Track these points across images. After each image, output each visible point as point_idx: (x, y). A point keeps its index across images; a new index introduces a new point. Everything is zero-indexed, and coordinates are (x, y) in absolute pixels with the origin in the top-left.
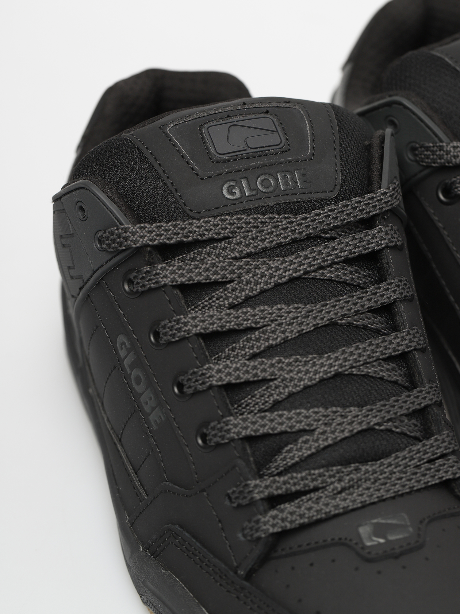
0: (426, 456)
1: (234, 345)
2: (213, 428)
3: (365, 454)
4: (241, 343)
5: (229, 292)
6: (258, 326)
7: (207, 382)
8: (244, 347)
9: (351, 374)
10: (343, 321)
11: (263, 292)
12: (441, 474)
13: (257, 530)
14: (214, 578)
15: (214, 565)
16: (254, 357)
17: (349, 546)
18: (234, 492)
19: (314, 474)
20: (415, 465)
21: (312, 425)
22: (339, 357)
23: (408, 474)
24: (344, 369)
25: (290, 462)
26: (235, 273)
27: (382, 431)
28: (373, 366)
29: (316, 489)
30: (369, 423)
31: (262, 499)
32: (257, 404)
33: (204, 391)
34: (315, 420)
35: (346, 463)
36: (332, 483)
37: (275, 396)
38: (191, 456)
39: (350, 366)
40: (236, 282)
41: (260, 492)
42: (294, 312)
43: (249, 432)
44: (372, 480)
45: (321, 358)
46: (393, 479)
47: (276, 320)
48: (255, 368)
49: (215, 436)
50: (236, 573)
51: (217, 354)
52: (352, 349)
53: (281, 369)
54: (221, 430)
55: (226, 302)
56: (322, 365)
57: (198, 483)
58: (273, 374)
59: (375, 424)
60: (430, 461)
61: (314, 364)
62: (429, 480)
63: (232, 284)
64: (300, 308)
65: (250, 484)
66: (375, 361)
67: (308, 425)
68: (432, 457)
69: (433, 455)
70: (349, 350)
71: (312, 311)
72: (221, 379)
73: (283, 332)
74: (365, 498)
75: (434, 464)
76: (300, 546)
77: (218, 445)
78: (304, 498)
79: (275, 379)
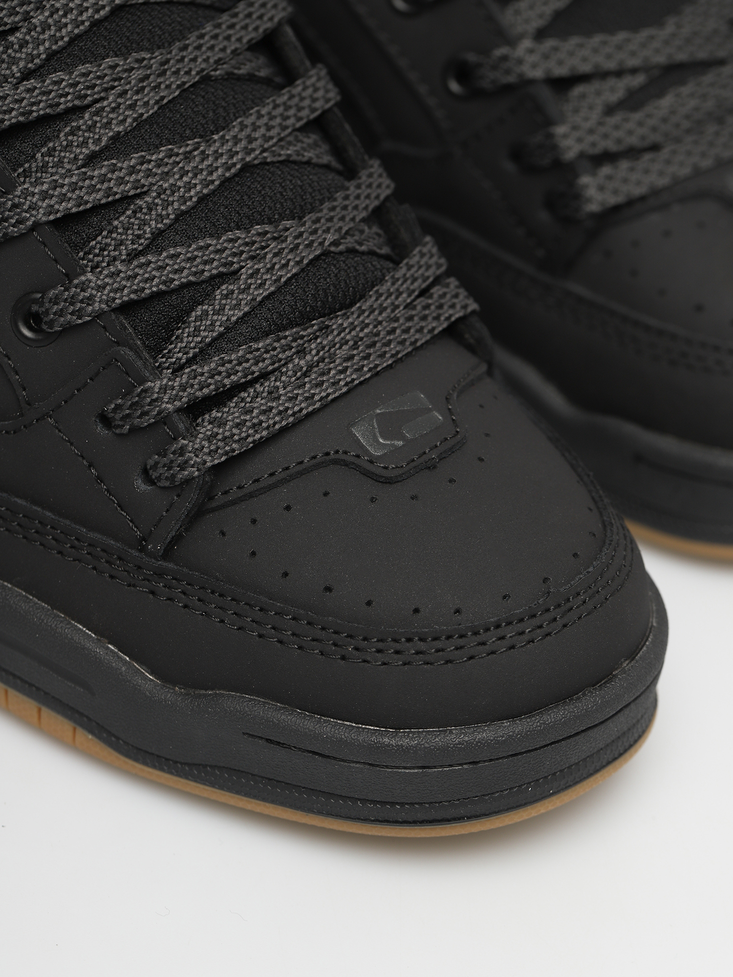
0: (416, 284)
1: (51, 145)
2: (55, 301)
3: (330, 299)
4: (63, 138)
5: (16, 51)
6: (86, 102)
7: (28, 219)
8: (70, 144)
9: (264, 163)
10: (218, 72)
11: (74, 40)
12: (446, 312)
13: (183, 467)
14: (94, 568)
15: (90, 545)
16: (92, 159)
17: (346, 464)
18: (118, 407)
19: (258, 350)
20: (404, 304)
21: (232, 263)
22: (239, 136)
23: (401, 321)
24: (253, 156)
25: (209, 336)
26: (18, 13)
27: (341, 253)
28: (290, 143)
29: (264, 376)
30: (321, 244)
31: (178, 410)
32: (121, 243)
33: (22, 236)
34: (234, 255)
35: (304, 320)
36: (289, 360)
37: (153, 223)
38: (9, 359)
39: (261, 149)
40: (24, 30)
41: (172, 400)
42: (139, 68)
43: (126, 296)
44: (351, 343)
45: (209, 142)
46: (382, 334)
47: (113, 88)
48: (103, 179)
49: (61, 313)
50: (143, 550)
51: (22, 165)
52: (252, 119)
53: (149, 174)
54: (72, 301)
55: (14, 68)
56: (217, 155)
57: (29, 404)
58: (137, 184)
59: (331, 244)
60: (424, 293)
61: (204, 157)
62: (434, 325)
63: (18, 35)
64: (144, 59)
65: (153, 388)
66: (290, 134)
67: (224, 265)
68: (424, 286)
69: (424, 281)
70: (249, 121)
71: (167, 61)
72: (51, 210)
73: (132, 107)
74: (351, 375)
75: (431, 297)
76: (257, 481)
77: (69, 329)
78: (243, 394)
79: (145, 193)
